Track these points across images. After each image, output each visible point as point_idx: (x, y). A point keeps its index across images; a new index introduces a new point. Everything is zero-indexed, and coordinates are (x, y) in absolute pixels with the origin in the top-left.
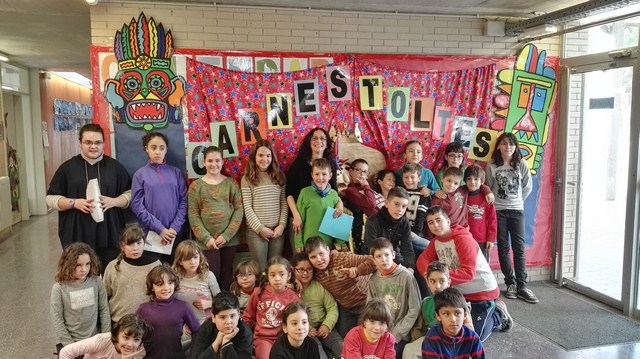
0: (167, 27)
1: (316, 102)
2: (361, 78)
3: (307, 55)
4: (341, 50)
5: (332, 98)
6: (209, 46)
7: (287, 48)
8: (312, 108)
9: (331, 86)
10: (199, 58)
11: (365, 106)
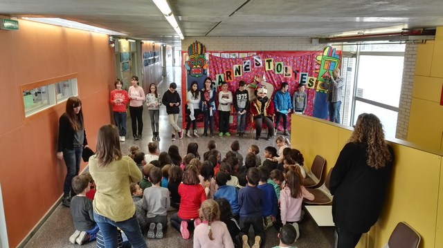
0: (203, 45)
1: (250, 67)
2: (266, 60)
3: (247, 52)
4: (259, 50)
5: (255, 66)
6: (216, 50)
7: (240, 50)
8: (249, 70)
9: (255, 62)
10: (213, 54)
11: (267, 69)
